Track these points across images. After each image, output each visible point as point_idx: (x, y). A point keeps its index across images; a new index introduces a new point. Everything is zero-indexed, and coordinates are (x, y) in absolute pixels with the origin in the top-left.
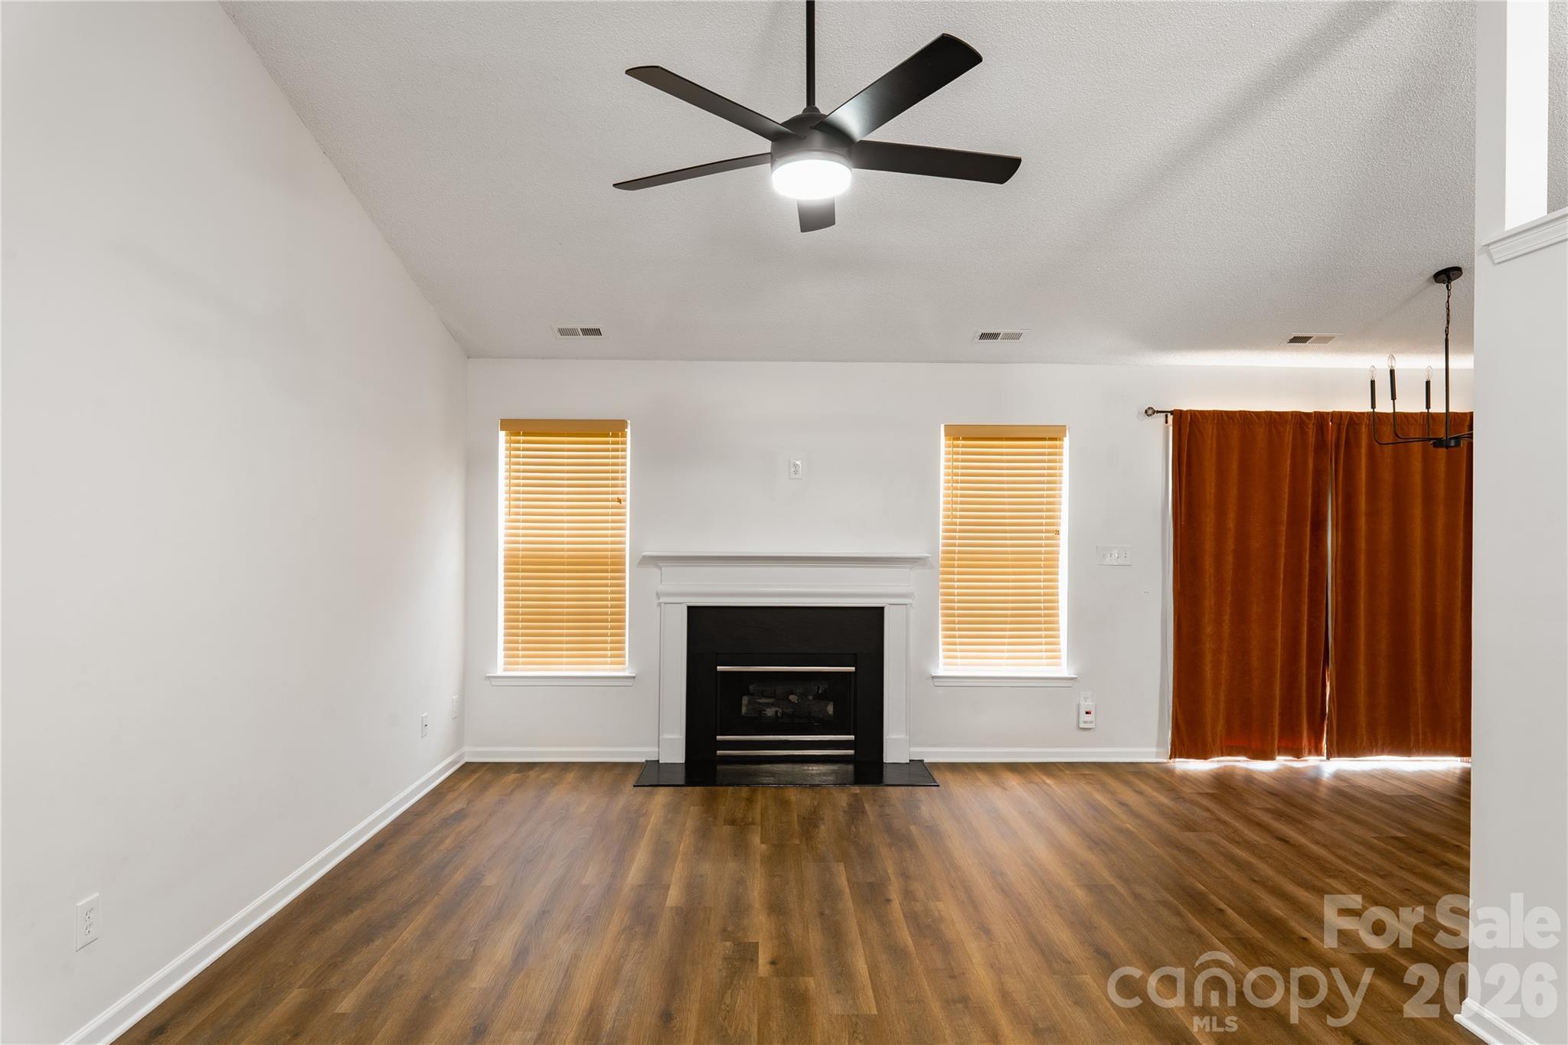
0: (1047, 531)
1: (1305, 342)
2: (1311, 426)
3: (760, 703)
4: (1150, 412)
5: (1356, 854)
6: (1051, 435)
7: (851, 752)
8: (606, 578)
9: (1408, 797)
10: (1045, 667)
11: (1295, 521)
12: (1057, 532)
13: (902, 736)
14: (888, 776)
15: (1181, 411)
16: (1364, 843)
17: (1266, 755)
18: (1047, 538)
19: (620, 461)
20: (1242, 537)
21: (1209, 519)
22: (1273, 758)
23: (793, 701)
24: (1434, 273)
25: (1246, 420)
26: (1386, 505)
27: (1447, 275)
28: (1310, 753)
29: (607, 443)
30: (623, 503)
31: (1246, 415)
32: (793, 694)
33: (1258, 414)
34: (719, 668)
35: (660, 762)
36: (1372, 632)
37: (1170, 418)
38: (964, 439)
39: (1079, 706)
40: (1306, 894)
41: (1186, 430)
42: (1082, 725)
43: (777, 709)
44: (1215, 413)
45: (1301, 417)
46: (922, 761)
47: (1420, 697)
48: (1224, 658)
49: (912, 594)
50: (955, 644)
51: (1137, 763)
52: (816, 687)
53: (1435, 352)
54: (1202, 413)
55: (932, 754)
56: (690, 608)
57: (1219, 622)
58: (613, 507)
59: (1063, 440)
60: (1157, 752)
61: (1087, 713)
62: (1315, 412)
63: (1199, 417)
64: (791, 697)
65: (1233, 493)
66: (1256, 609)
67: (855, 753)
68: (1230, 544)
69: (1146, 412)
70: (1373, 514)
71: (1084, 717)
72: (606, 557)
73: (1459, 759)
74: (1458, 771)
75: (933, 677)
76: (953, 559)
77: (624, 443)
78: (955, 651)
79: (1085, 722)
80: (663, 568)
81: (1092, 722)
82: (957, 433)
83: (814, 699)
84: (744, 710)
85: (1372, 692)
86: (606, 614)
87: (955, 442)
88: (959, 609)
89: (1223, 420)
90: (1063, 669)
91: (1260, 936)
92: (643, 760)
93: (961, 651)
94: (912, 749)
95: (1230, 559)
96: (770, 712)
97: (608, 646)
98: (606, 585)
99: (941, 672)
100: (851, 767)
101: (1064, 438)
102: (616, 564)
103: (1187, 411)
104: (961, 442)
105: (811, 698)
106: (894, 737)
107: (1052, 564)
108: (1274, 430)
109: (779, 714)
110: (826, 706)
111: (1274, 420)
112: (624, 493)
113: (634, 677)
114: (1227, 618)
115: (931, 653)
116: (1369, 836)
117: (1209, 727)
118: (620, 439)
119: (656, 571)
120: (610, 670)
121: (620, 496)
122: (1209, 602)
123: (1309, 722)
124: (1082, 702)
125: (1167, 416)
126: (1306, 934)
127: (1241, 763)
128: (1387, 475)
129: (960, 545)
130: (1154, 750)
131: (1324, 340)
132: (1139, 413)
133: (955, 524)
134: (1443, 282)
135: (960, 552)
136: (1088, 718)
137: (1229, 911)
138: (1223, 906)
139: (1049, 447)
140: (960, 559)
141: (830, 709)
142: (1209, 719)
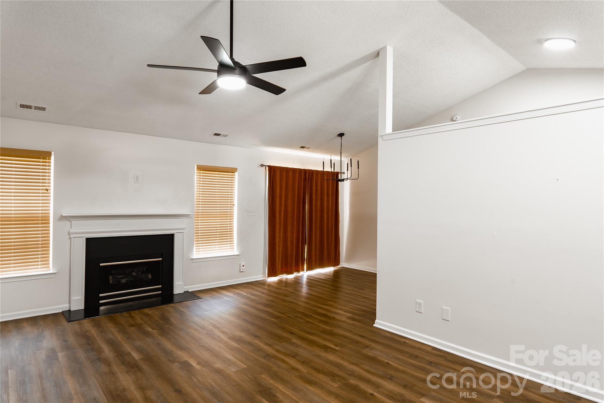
0: (230, 205)
1: (303, 148)
2: (303, 173)
3: (118, 278)
4: (262, 165)
5: (329, 295)
6: (233, 171)
7: (160, 292)
8: (38, 227)
9: (329, 279)
10: (229, 252)
11: (298, 202)
12: (234, 205)
13: (181, 283)
14: (176, 299)
15: (271, 166)
16: (328, 292)
17: (291, 273)
18: (230, 207)
19: (47, 171)
20: (286, 206)
21: (278, 200)
22: (293, 274)
23: (134, 275)
24: (338, 134)
25: (287, 170)
26: (319, 196)
27: (341, 135)
28: (301, 271)
29: (40, 162)
30: (49, 191)
31: (287, 169)
32: (133, 272)
33: (290, 168)
34: (101, 264)
35: (71, 310)
36: (316, 234)
37: (267, 168)
38: (203, 171)
39: (240, 264)
40: (326, 307)
41: (272, 173)
42: (241, 271)
43: (127, 279)
44: (279, 167)
45: (300, 170)
46: (188, 291)
47: (326, 251)
48: (281, 244)
49: (185, 228)
50: (199, 246)
51: (257, 281)
52: (143, 268)
53: (337, 155)
54: (276, 167)
55: (192, 288)
56: (87, 239)
57: (280, 234)
58: (42, 193)
59: (235, 173)
60: (263, 276)
61: (243, 266)
62: (304, 169)
63: (275, 168)
64: (133, 273)
65: (284, 193)
66: (289, 228)
67: (162, 292)
68: (283, 209)
69: (261, 165)
70: (316, 199)
71: (242, 268)
72: (39, 217)
73: (333, 267)
74: (333, 271)
75: (192, 259)
76: (199, 215)
77: (50, 163)
78: (199, 249)
79: (242, 269)
80: (72, 221)
81: (244, 269)
82: (201, 168)
83: (141, 273)
84: (111, 282)
85: (315, 251)
86: (39, 244)
87: (200, 171)
88: (201, 233)
89: (282, 169)
90: (235, 252)
91: (324, 319)
92: (61, 311)
93: (201, 249)
94: (185, 287)
95: (283, 213)
96: (124, 281)
97: (40, 260)
98: (38, 231)
99: (194, 257)
100: (160, 298)
101: (236, 172)
102: (45, 220)
103: (272, 166)
104: (202, 172)
105: (140, 273)
106: (178, 283)
107: (231, 216)
108: (294, 174)
109: (128, 281)
110: (148, 275)
111: (294, 170)
112: (49, 186)
113: (55, 273)
114: (282, 231)
115: (191, 250)
116: (328, 290)
117: (277, 266)
118: (47, 160)
119: (69, 223)
120: (41, 271)
121: (47, 188)
122: (277, 227)
123: (301, 262)
124: (241, 263)
125: (266, 167)
126: (334, 316)
127: (284, 277)
128: (319, 188)
129: (201, 210)
130: (262, 276)
131: (308, 148)
132: (258, 166)
133: (200, 202)
134: (340, 137)
135: (201, 212)
136: (244, 268)
137: (313, 315)
138: (311, 314)
139: (231, 175)
140: (201, 215)
141: (150, 276)
142: (277, 264)
